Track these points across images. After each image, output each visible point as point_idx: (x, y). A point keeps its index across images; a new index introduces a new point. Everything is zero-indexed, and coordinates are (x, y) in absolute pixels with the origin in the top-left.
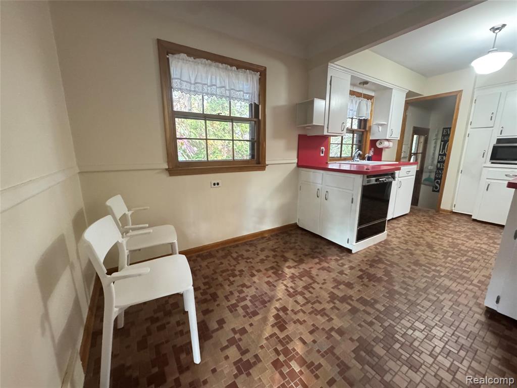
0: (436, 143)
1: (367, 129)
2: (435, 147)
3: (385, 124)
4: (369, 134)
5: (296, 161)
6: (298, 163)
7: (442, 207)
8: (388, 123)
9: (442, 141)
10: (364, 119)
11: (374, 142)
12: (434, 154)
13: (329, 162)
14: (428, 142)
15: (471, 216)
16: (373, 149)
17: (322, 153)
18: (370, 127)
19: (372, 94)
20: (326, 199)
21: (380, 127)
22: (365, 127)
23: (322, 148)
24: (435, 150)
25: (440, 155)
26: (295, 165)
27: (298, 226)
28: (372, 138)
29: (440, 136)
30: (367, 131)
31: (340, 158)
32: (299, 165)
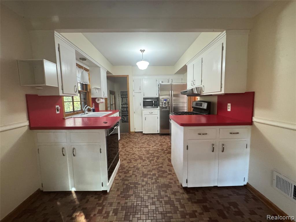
0: (119, 99)
1: (88, 91)
2: (119, 101)
3: (99, 88)
4: (90, 94)
5: (27, 123)
6: (30, 126)
7: (131, 131)
8: (101, 88)
9: (121, 98)
10: (86, 84)
11: (94, 100)
12: (119, 104)
13: (65, 118)
14: (116, 98)
15: (142, 132)
16: (94, 104)
17: (58, 111)
18: (90, 90)
19: (88, 68)
20: (74, 155)
21: (97, 90)
22: (86, 89)
23: (57, 106)
24: (119, 102)
25: (121, 104)
26: (27, 128)
27: (42, 191)
28: (92, 96)
29: (120, 95)
30: (88, 92)
31: (74, 113)
32: (32, 127)
